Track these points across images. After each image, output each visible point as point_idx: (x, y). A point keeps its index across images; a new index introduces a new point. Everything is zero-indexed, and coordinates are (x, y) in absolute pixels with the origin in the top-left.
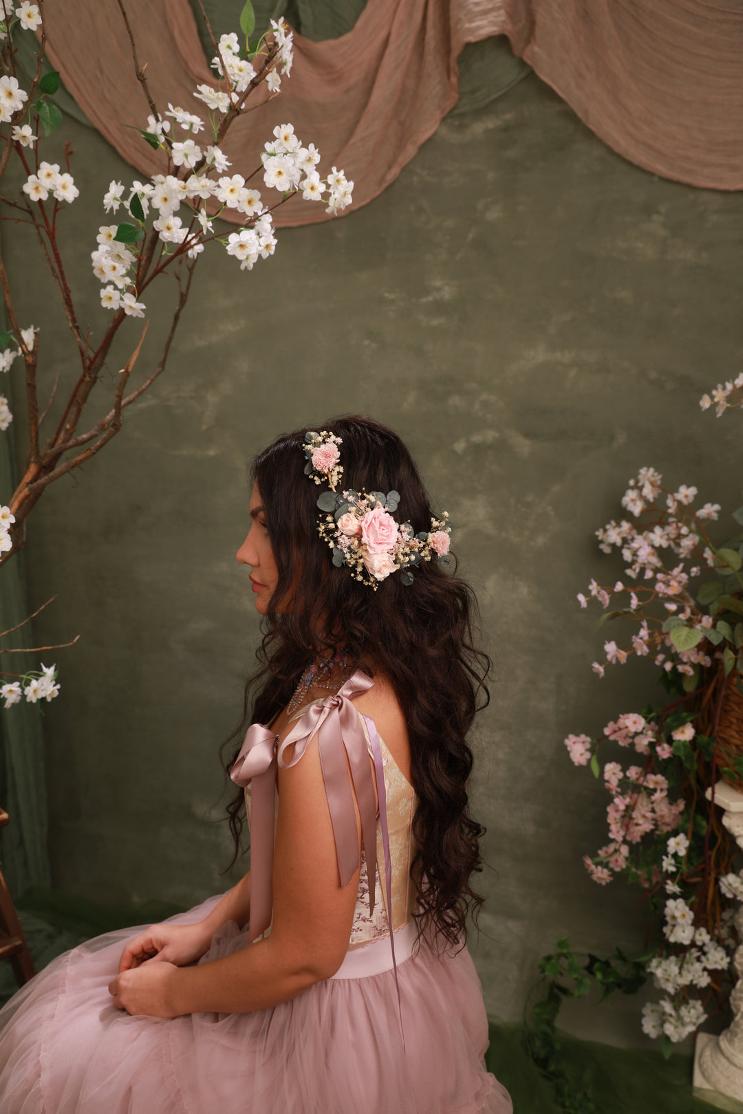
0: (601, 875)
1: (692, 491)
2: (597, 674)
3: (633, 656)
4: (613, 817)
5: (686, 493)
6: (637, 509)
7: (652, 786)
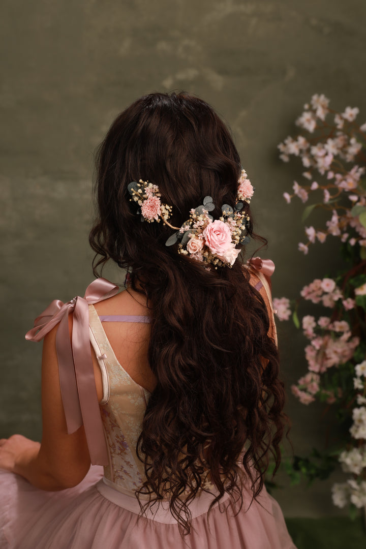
0: (305, 398)
1: (355, 111)
2: (302, 252)
3: (330, 237)
4: (310, 355)
5: (351, 113)
6: (311, 127)
7: (337, 330)
